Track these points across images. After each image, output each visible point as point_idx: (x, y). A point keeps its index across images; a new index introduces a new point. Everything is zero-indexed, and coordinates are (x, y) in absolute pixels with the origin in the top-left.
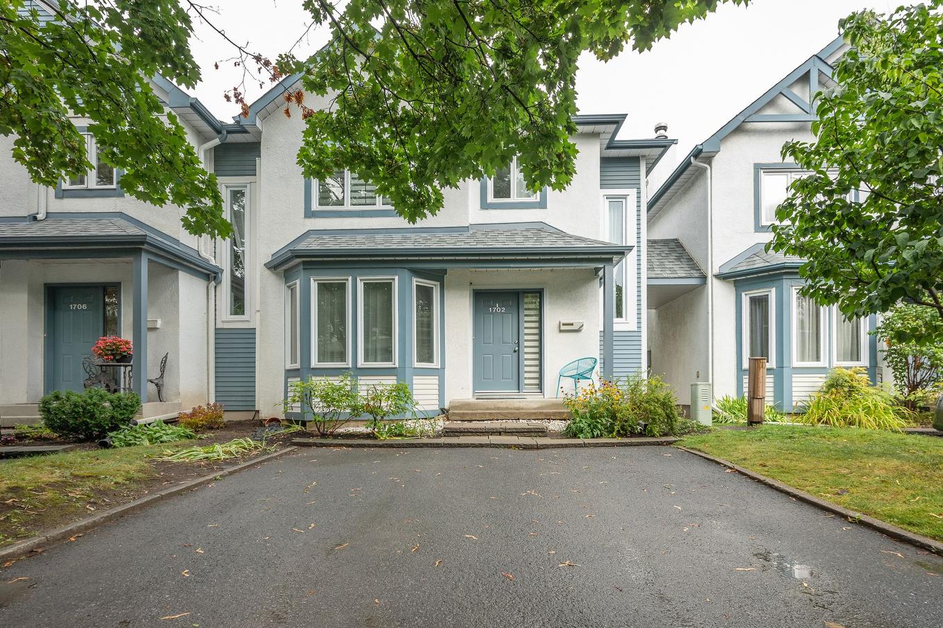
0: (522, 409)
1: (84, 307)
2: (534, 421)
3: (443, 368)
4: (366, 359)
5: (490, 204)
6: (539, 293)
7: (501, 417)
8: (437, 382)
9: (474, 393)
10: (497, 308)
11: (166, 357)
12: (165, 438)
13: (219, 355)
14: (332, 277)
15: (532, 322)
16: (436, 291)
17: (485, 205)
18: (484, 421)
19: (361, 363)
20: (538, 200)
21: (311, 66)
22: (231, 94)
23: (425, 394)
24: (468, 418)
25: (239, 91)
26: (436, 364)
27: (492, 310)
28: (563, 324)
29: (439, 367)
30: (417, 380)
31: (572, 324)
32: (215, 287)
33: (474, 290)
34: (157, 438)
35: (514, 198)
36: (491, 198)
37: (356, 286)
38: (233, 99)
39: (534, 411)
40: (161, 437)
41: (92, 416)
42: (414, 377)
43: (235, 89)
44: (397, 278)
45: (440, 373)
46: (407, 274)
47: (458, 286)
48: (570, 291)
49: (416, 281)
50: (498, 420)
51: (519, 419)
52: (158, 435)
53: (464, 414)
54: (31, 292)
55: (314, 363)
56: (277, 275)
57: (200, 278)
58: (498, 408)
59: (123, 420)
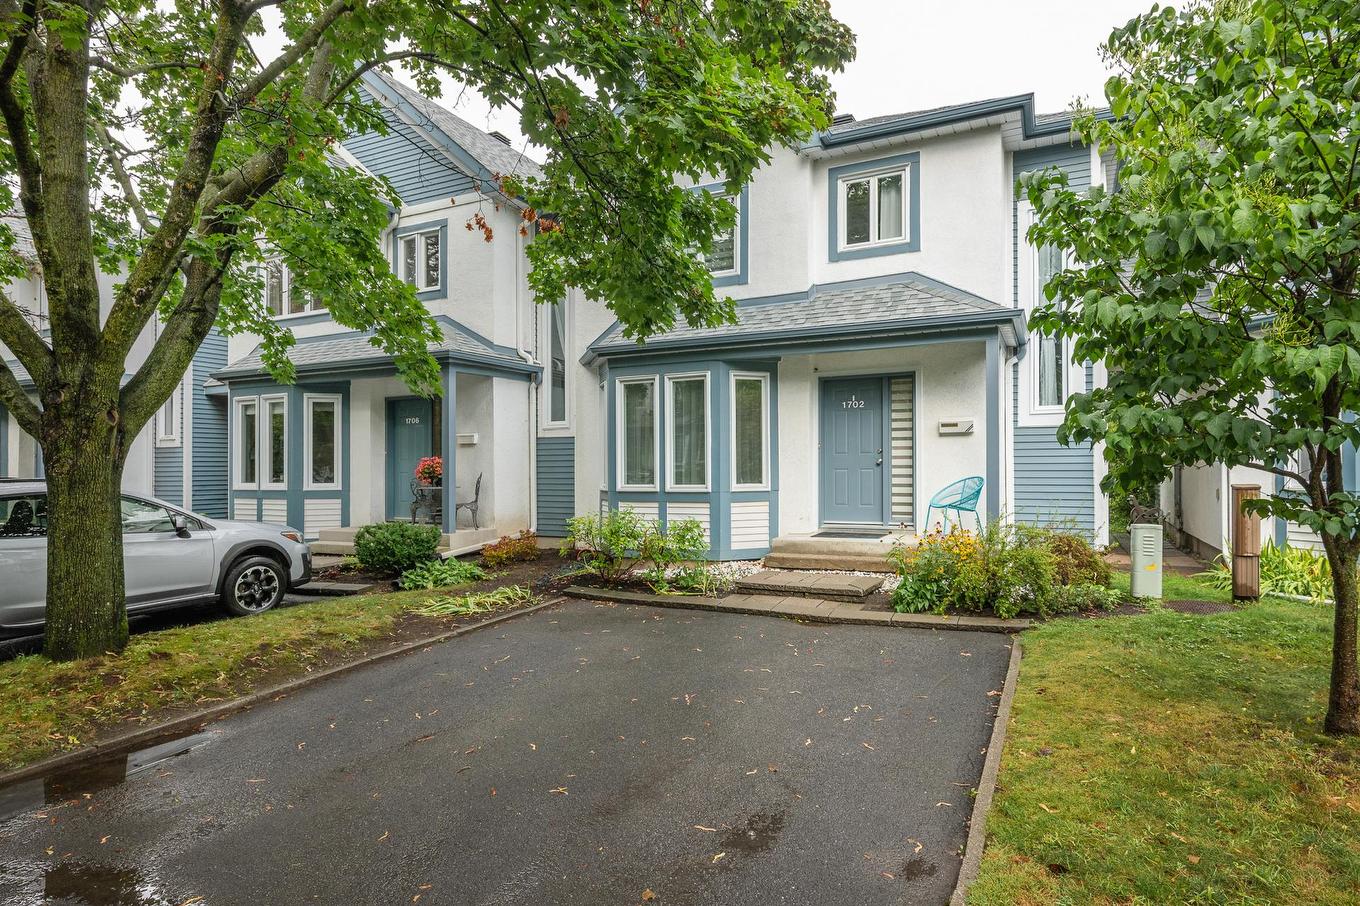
0: (865, 555)
1: (417, 420)
2: (873, 575)
3: (775, 489)
4: (678, 480)
5: (842, 253)
6: (910, 377)
7: (830, 566)
8: (767, 509)
9: (820, 524)
10: (854, 403)
11: (480, 478)
12: (448, 581)
13: (541, 470)
14: (637, 377)
15: (901, 420)
16: (766, 387)
17: (835, 256)
18: (808, 570)
19: (671, 486)
20: (908, 240)
21: (531, 186)
22: (473, 222)
23: (748, 527)
24: (788, 565)
25: (480, 215)
26: (766, 485)
27: (847, 405)
28: (943, 425)
29: (769, 489)
30: (736, 509)
31: (956, 425)
32: (537, 389)
33: (819, 378)
34: (442, 580)
35: (874, 242)
36: (843, 245)
37: (664, 390)
38: (475, 227)
39: (876, 559)
40: (445, 578)
41: (393, 554)
42: (732, 505)
43: (476, 215)
44: (709, 374)
45: (771, 497)
46: (722, 367)
47: (797, 376)
48: (955, 373)
49: (734, 376)
50: (826, 570)
51: (854, 570)
52: (443, 576)
53: (783, 559)
54: (374, 409)
55: (621, 485)
56: (592, 371)
57: (523, 380)
58: (833, 553)
59: (419, 557)
